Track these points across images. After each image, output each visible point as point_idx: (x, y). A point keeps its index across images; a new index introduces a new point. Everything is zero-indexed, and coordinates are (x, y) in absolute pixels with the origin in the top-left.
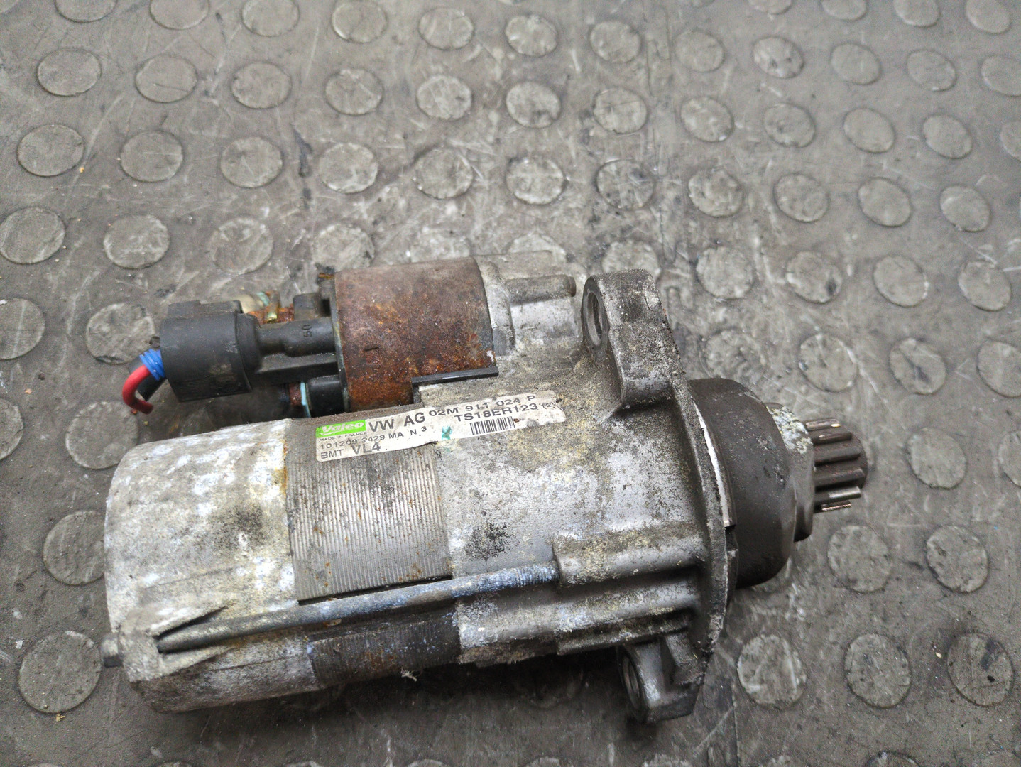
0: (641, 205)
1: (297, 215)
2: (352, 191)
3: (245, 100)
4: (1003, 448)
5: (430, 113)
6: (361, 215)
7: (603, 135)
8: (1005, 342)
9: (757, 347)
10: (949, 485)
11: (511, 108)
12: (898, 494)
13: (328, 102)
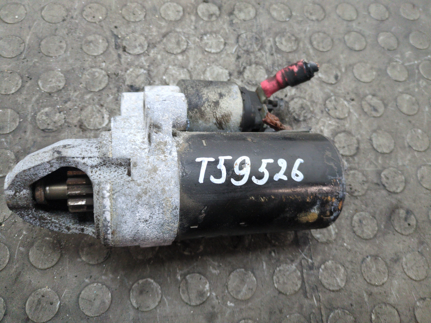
0: (257, 50)
1: (117, 65)
2: (138, 53)
3: (89, 19)
4: (409, 136)
5: (166, 18)
6: (143, 63)
7: (239, 22)
8: (407, 93)
9: (309, 104)
10: (388, 152)
11: (200, 14)
12: (368, 157)
13: (124, 18)
